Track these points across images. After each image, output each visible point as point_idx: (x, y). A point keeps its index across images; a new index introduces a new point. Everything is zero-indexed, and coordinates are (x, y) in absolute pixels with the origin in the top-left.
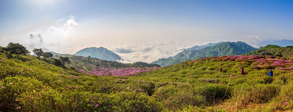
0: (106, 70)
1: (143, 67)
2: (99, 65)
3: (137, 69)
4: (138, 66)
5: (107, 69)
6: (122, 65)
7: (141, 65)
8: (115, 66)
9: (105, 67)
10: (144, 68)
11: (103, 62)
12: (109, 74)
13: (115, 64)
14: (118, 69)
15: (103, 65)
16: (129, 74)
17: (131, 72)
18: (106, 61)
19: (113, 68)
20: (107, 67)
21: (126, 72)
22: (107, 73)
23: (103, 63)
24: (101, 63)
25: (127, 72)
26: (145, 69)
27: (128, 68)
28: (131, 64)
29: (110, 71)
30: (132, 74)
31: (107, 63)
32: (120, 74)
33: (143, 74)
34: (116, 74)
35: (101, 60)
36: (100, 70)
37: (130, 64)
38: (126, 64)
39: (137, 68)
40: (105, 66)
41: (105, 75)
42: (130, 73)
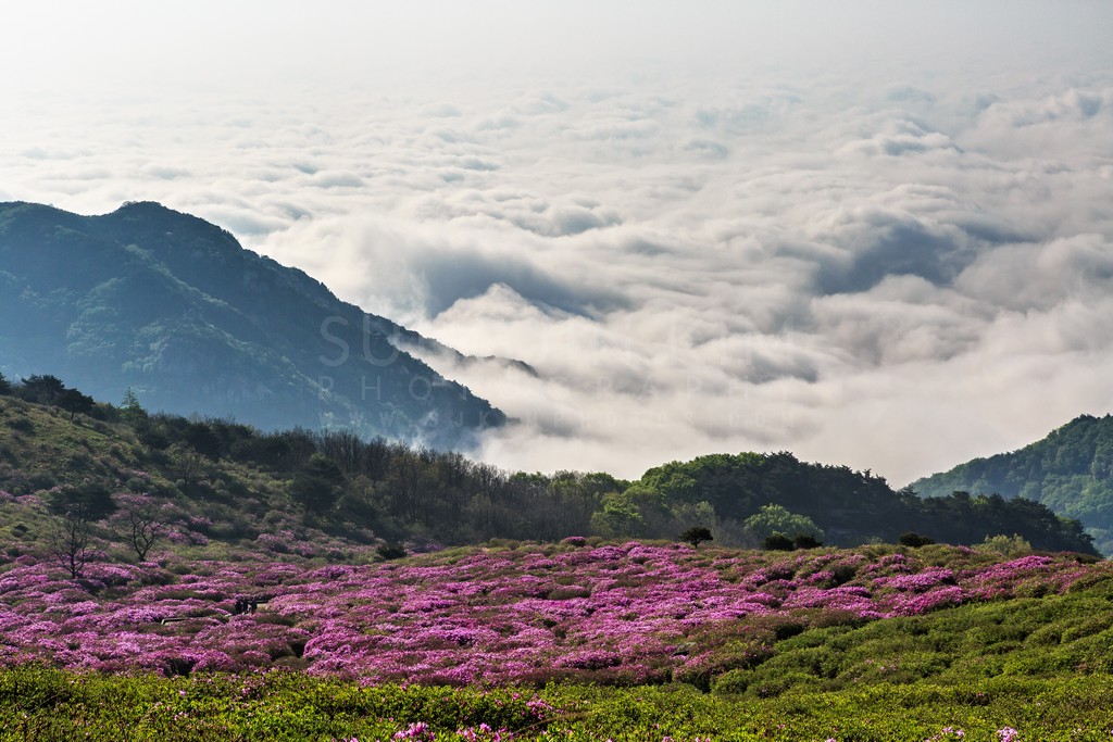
0: (213, 586)
1: (808, 543)
2: (100, 504)
3: (711, 576)
4: (722, 514)
5: (231, 570)
6: (477, 504)
7: (773, 514)
8: (366, 515)
9: (198, 532)
10: (814, 556)
11: (170, 452)
12: (258, 644)
13: (363, 486)
14: (410, 565)
15: (163, 493)
16: (585, 654)
17: (607, 624)
18: (214, 439)
19: (336, 544)
20: (232, 537)
21: (528, 618)
22: (233, 633)
23: (162, 463)
24: (141, 462)
25: (546, 609)
26: (843, 576)
27: (565, 551)
28: (621, 487)
29: (287, 604)
30: (624, 650)
31: (239, 472)
32: (435, 644)
33: (802, 662)
34: (373, 646)
35: (136, 415)
36: (113, 588)
37: (605, 483)
38: (539, 480)
39: (712, 551)
40: (197, 510)
41: (202, 657)
42: (590, 630)
